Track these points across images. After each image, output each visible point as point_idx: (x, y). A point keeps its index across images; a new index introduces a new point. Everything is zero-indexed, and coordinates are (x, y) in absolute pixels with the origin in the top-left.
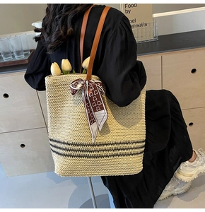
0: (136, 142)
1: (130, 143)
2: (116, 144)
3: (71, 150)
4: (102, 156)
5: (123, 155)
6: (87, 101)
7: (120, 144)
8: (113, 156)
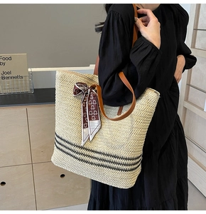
0: (126, 159)
1: (118, 157)
2: (104, 154)
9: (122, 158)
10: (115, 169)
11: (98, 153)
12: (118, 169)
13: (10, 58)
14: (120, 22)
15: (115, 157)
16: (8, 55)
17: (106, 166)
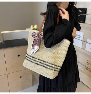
0: (53, 64)
2: (44, 61)
4: (37, 64)
5: (46, 67)
6: (34, 40)
7: (46, 62)
8: (41, 66)
9: (52, 64)
11: (42, 61)
14: (54, 13)
15: (49, 63)
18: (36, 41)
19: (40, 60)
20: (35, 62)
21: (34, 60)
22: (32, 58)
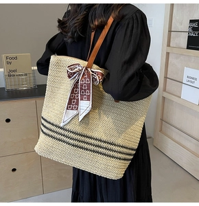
1: (115, 145)
2: (100, 141)
3: (53, 131)
5: (104, 154)
7: (105, 142)
8: (94, 151)
9: (119, 146)
10: (109, 156)
12: (113, 157)
13: (16, 58)
15: (111, 144)
16: (14, 55)
17: (101, 153)
18: (81, 89)
19: (88, 137)
20: (76, 143)
21: (72, 139)
22: (66, 133)
